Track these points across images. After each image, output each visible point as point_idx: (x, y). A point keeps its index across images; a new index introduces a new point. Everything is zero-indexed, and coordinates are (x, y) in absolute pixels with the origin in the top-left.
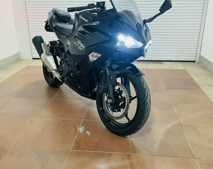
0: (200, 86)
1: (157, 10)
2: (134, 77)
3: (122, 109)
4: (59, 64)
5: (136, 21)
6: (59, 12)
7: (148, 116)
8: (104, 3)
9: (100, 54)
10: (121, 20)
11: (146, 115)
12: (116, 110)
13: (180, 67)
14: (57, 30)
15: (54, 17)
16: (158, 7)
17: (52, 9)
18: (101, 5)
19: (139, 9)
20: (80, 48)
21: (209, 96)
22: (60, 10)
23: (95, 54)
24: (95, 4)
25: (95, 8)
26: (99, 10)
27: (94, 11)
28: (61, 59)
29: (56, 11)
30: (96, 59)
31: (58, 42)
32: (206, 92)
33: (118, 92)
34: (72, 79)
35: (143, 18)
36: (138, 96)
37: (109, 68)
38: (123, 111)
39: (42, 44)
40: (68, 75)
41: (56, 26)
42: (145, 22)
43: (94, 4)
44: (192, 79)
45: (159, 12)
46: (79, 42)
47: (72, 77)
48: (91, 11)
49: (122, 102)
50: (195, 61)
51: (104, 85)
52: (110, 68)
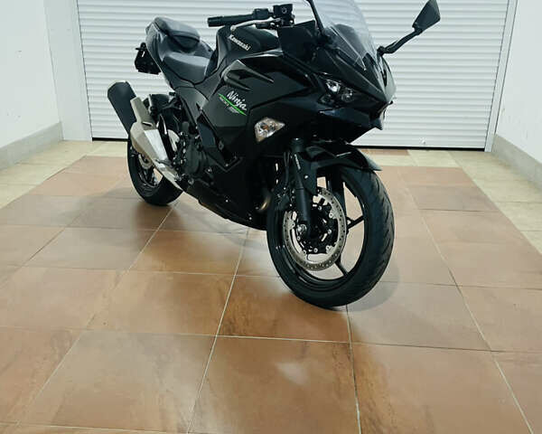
0: (497, 204)
1: (408, 25)
2: (357, 174)
3: (328, 247)
4: (174, 147)
5: (364, 49)
6: (172, 27)
7: (388, 260)
8: (289, 7)
9: (281, 121)
10: (331, 46)
11: (384, 257)
12: (316, 250)
13: (449, 161)
14: (169, 68)
15: (162, 39)
16: (410, 18)
17: (154, 19)
18: (284, 12)
19: (368, 22)
20: (233, 109)
21: (518, 227)
22: (175, 22)
23: (269, 122)
24: (271, 9)
25: (271, 19)
26: (279, 23)
27: (268, 26)
28: (181, 137)
29: (165, 24)
30: (271, 134)
31: (171, 98)
32: (511, 218)
33: (321, 208)
34: (210, 181)
35: (377, 44)
36: (366, 217)
37: (299, 154)
38: (331, 250)
39: (132, 101)
40: (200, 172)
41: (167, 58)
42: (381, 51)
43: (267, 10)
44: (477, 189)
45: (413, 30)
46: (231, 96)
47: (211, 176)
48: (259, 26)
49: (330, 231)
50: (483, 150)
51: (288, 192)
52: (304, 155)
